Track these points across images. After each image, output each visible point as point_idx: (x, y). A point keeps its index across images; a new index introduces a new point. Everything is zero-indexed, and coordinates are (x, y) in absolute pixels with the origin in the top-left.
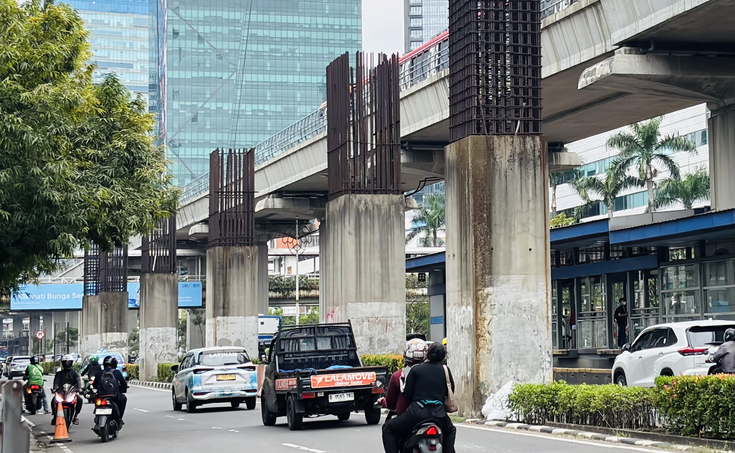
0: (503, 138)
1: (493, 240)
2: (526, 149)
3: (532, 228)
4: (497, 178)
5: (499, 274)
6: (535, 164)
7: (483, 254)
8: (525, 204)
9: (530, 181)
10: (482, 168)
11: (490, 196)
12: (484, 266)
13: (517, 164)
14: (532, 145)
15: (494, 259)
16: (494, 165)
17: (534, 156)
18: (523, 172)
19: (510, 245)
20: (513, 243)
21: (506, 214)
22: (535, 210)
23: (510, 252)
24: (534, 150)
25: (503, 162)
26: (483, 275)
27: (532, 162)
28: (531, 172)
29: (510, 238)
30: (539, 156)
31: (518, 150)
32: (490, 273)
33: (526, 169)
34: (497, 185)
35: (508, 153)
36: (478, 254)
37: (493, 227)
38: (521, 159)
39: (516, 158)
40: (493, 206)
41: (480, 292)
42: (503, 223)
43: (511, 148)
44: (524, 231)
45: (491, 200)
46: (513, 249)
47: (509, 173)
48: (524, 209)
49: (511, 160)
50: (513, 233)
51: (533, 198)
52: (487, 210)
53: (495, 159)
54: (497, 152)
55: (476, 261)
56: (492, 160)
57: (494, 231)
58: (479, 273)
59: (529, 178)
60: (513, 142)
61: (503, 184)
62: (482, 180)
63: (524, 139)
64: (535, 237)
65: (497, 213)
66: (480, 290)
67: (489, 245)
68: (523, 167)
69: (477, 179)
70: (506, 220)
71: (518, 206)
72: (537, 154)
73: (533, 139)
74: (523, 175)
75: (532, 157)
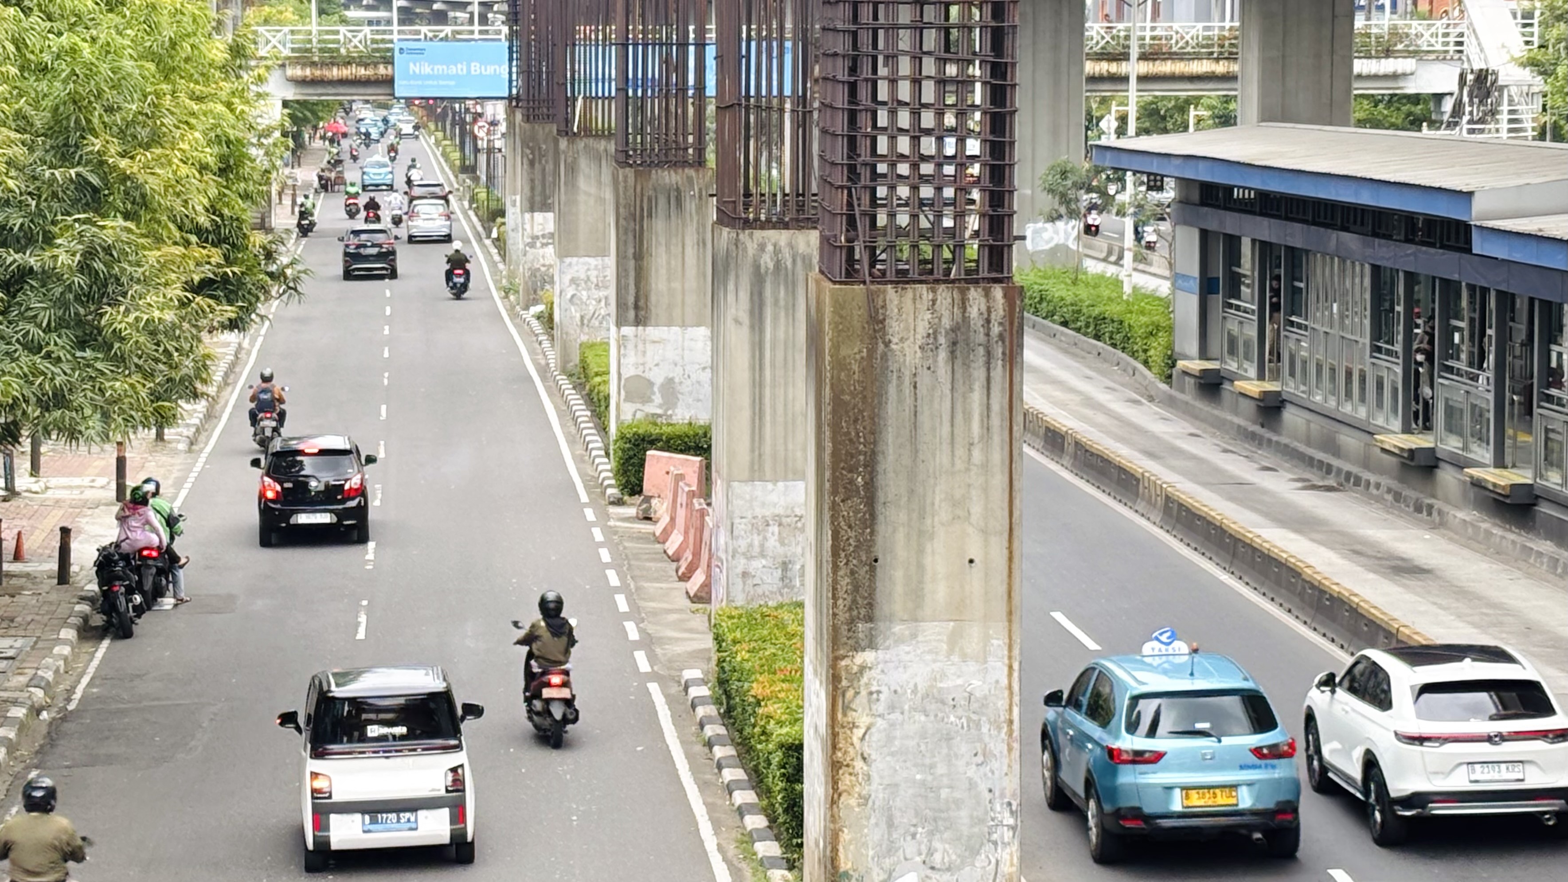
0: (909, 294)
1: (879, 539)
2: (965, 319)
3: (977, 509)
4: (892, 389)
5: (890, 618)
6: (989, 354)
7: (852, 573)
8: (960, 452)
9: (977, 397)
10: (855, 367)
11: (874, 434)
12: (854, 601)
13: (943, 355)
14: (983, 308)
15: (878, 584)
16: (884, 357)
17: (988, 335)
18: (958, 375)
19: (921, 551)
20: (929, 548)
21: (912, 475)
22: (985, 466)
23: (920, 567)
24: (988, 321)
25: (907, 351)
26: (851, 622)
27: (981, 351)
28: (979, 374)
29: (921, 533)
30: (1001, 337)
31: (946, 323)
32: (870, 619)
33: (967, 365)
34: (891, 408)
35: (922, 328)
36: (841, 573)
37: (879, 508)
38: (954, 343)
39: (942, 340)
40: (880, 458)
41: (843, 663)
42: (905, 499)
43: (928, 316)
44: (956, 518)
45: (875, 443)
46: (928, 560)
47: (925, 379)
48: (959, 465)
49: (930, 345)
50: (928, 521)
51: (981, 438)
52: (866, 466)
53: (887, 344)
54: (895, 328)
55: (834, 589)
56: (881, 346)
57: (881, 518)
58: (843, 616)
59: (971, 390)
60: (934, 301)
61: (909, 401)
62: (853, 395)
63: (963, 292)
64: (985, 532)
65: (891, 475)
66: (844, 657)
67: (869, 551)
68: (959, 362)
69: (842, 392)
70: (912, 492)
71: (943, 458)
72: (996, 329)
73: (987, 294)
74: (959, 384)
75: (981, 338)
